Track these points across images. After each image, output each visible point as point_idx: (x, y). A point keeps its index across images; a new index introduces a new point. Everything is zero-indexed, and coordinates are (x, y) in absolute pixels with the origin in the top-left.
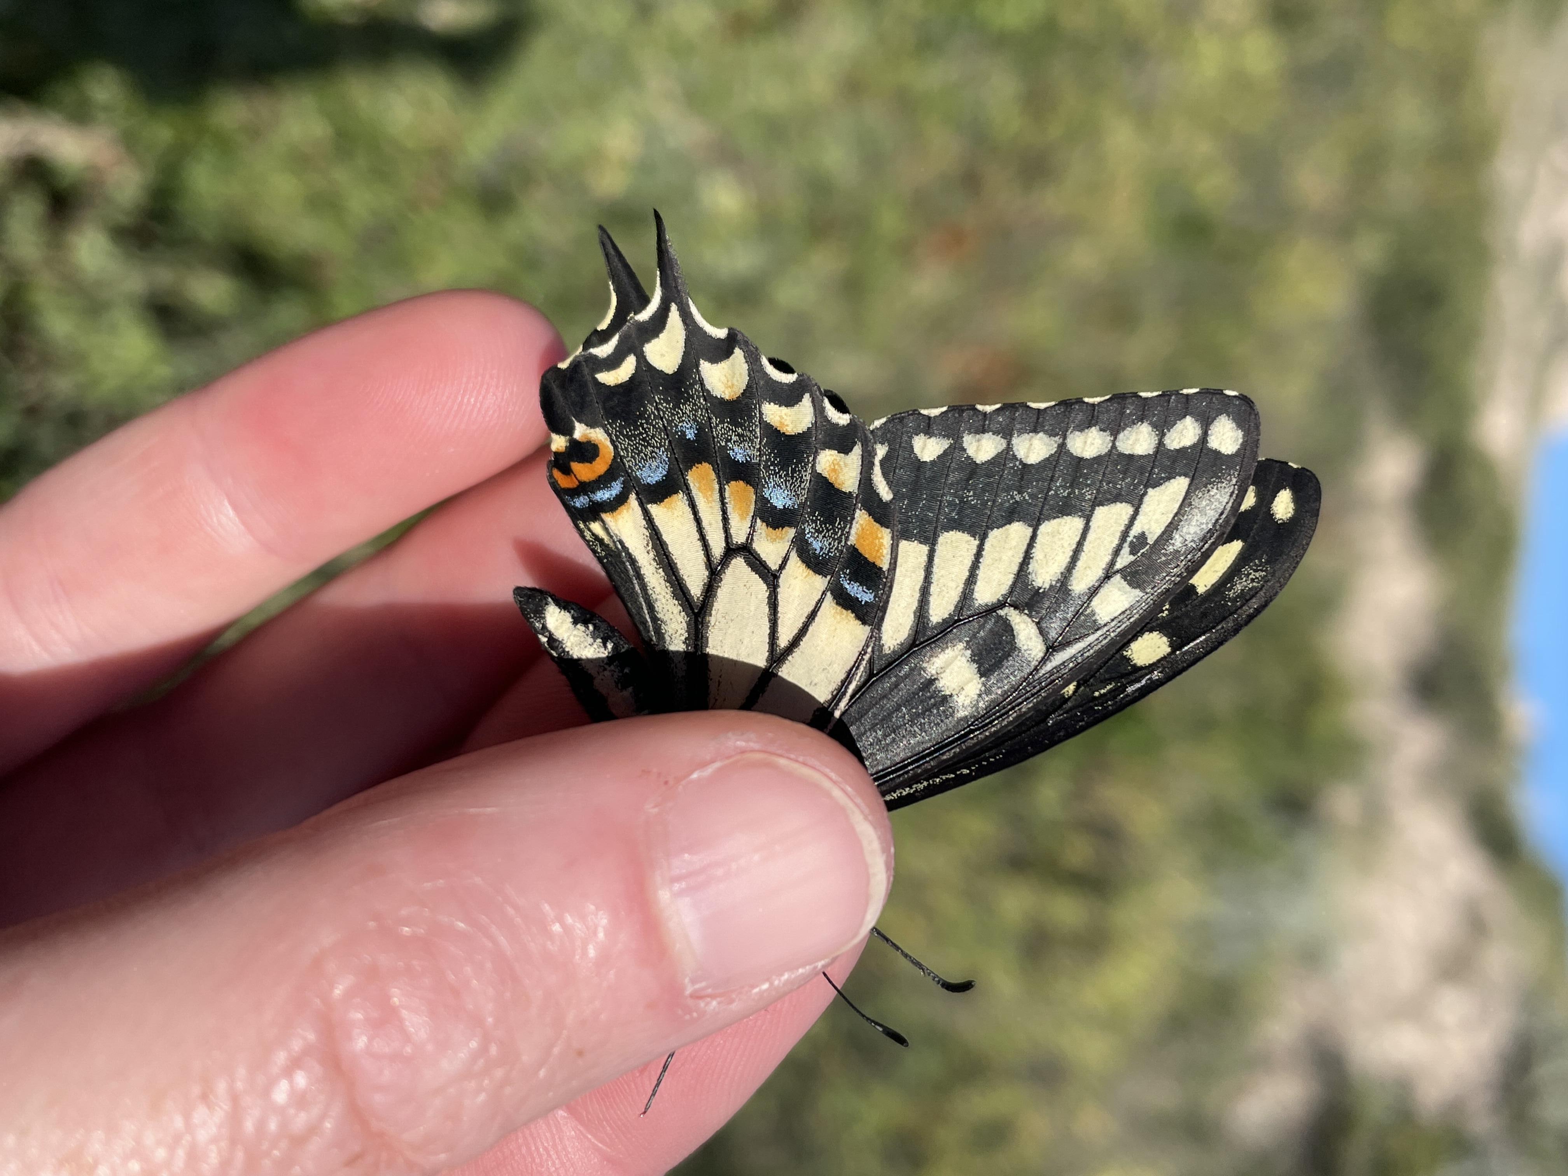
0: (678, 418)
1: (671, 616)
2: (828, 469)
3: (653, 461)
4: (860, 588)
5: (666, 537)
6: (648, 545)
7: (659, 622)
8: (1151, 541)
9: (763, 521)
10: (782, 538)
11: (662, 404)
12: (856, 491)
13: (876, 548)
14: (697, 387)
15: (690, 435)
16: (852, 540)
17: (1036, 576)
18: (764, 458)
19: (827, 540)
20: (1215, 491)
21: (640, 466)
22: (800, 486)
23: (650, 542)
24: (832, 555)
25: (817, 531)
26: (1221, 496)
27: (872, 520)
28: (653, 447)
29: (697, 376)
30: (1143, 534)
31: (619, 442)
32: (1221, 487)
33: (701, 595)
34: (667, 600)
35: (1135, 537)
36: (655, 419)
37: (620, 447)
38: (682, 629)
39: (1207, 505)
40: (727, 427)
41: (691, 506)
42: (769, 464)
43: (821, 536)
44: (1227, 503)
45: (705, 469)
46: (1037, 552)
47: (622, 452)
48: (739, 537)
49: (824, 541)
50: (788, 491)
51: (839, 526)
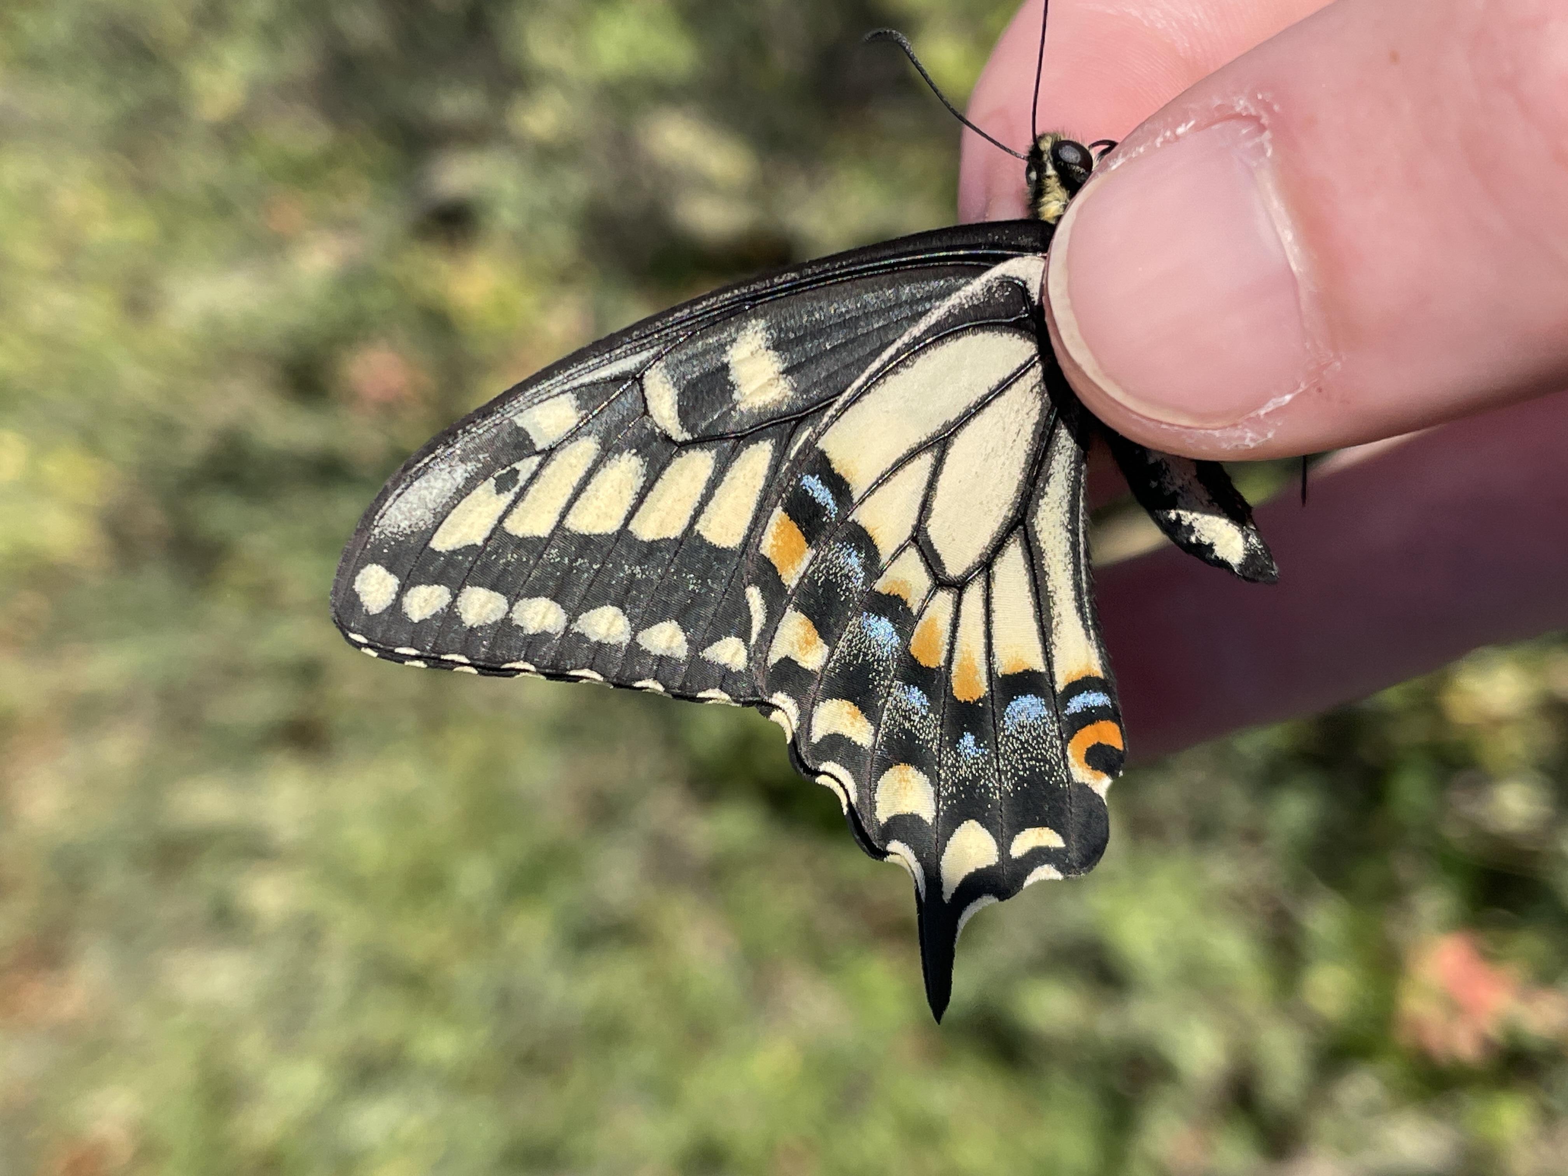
0: (978, 764)
1: (1052, 530)
2: (814, 647)
3: (1023, 722)
4: (815, 495)
5: (1034, 626)
6: (1058, 624)
7: (1070, 527)
8: (492, 481)
9: (909, 609)
10: (895, 582)
11: (994, 787)
12: (788, 610)
13: (783, 535)
14: (944, 793)
15: (969, 740)
16: (810, 553)
17: (637, 471)
18: (887, 683)
19: (839, 563)
20: (403, 525)
21: (1041, 721)
22: (854, 637)
23: (1053, 626)
24: (838, 544)
25: (849, 578)
26: (396, 517)
27: (778, 570)
28: (1017, 739)
29: (940, 806)
30: (499, 491)
31: (1057, 757)
32: (394, 527)
33: (1010, 544)
34: (1052, 551)
35: (509, 490)
36: (1006, 772)
37: (1059, 752)
38: (1044, 511)
39: (415, 510)
40: (921, 735)
41: (992, 654)
42: (882, 674)
43: (846, 571)
44: (390, 506)
45: (961, 693)
46: (629, 499)
47: (1058, 745)
48: (944, 598)
49: (843, 563)
50: (870, 636)
51: (820, 575)
